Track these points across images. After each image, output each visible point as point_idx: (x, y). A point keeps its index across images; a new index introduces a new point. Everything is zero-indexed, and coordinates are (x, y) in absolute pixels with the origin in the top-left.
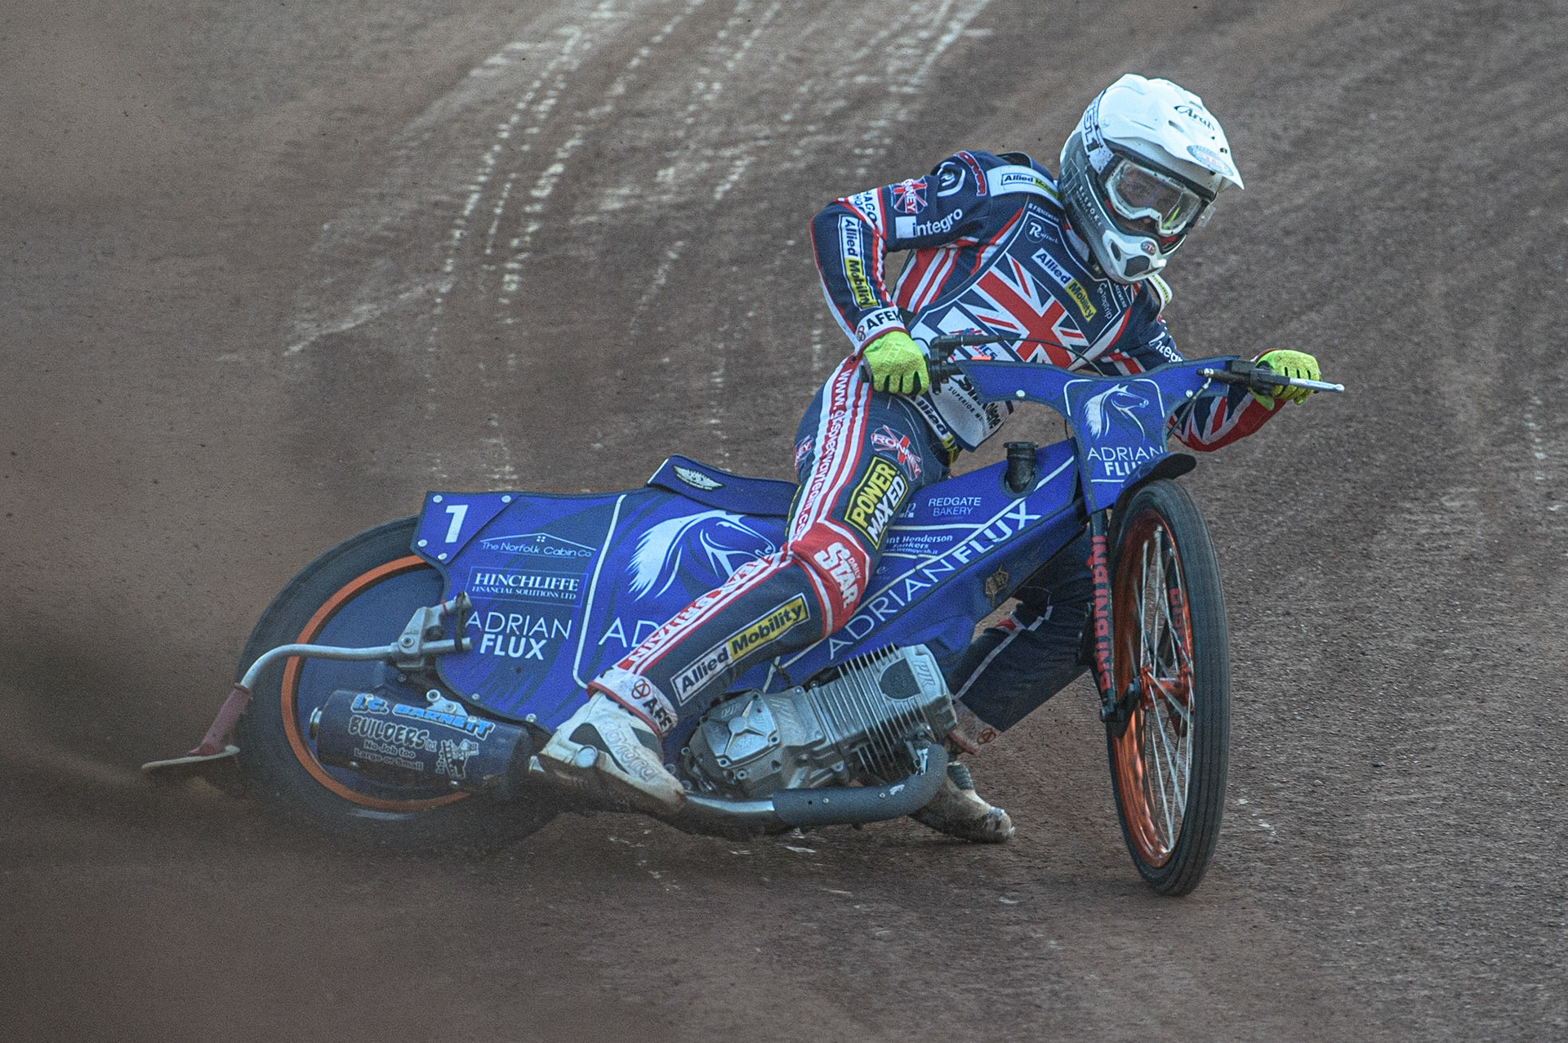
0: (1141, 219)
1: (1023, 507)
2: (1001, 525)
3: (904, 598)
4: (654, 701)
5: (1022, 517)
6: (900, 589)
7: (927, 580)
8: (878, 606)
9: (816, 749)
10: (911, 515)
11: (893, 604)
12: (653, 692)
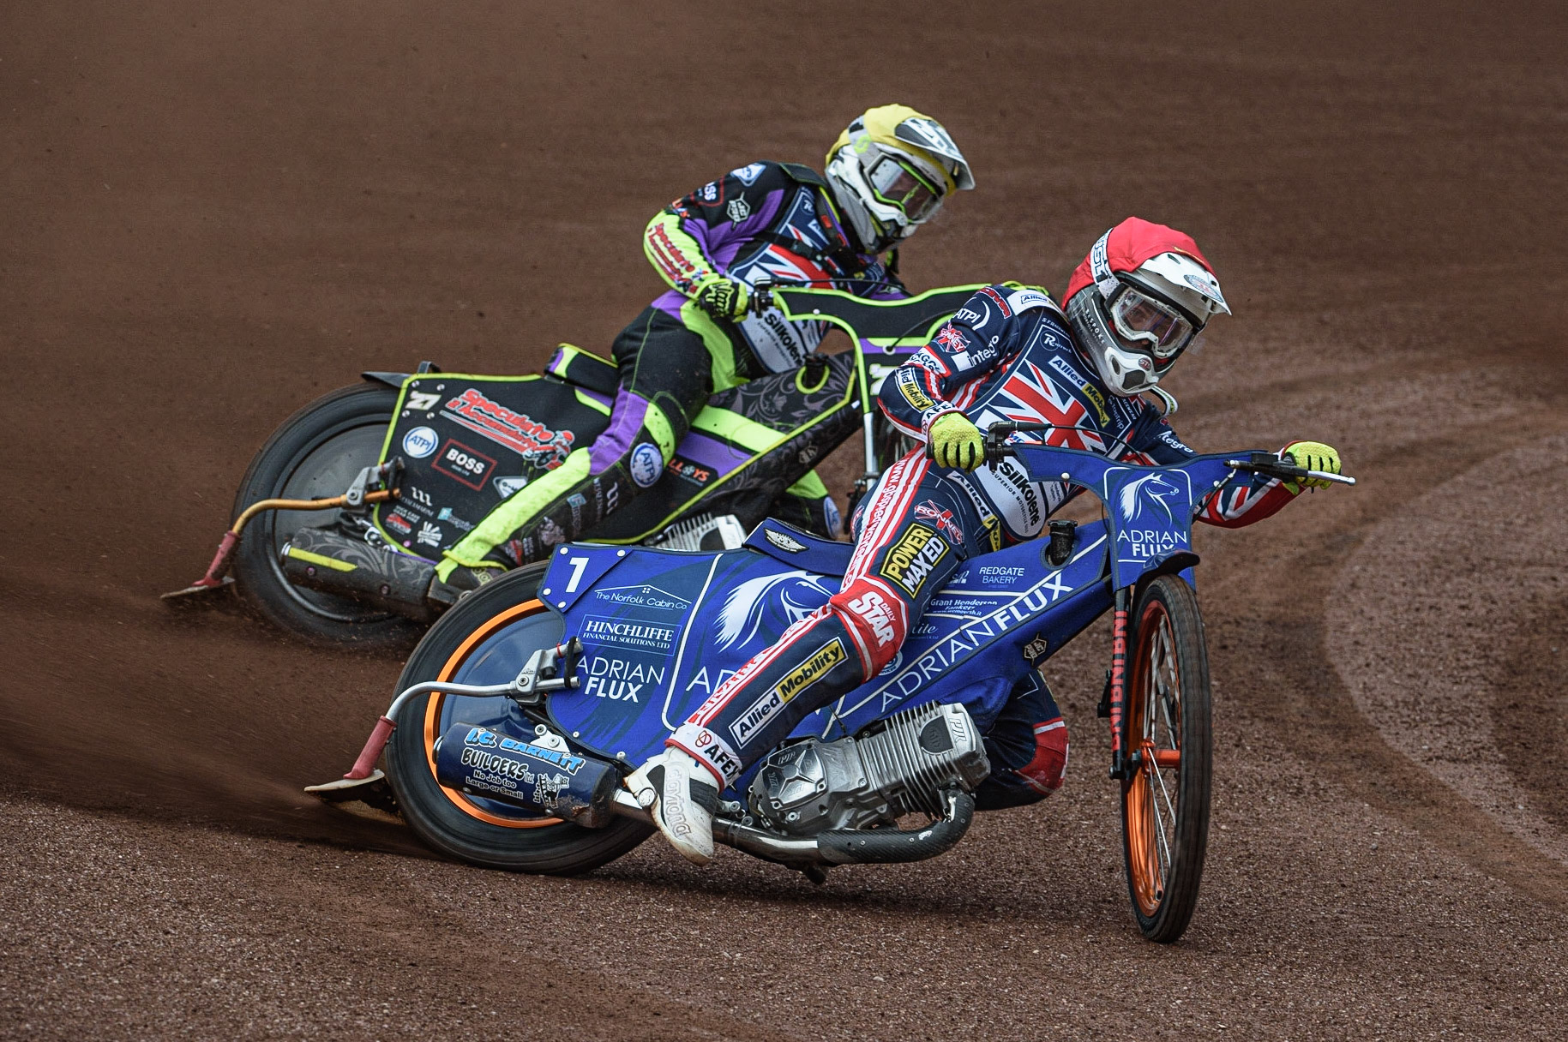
0: (1140, 341)
1: (1058, 579)
2: (1039, 594)
3: (948, 659)
4: (716, 747)
5: (1057, 588)
6: (945, 649)
7: (969, 642)
8: (926, 664)
9: (861, 794)
10: (964, 581)
11: (939, 663)
12: (716, 740)
